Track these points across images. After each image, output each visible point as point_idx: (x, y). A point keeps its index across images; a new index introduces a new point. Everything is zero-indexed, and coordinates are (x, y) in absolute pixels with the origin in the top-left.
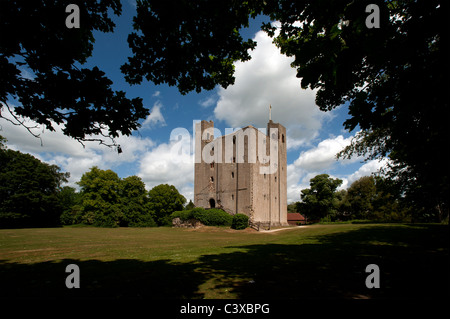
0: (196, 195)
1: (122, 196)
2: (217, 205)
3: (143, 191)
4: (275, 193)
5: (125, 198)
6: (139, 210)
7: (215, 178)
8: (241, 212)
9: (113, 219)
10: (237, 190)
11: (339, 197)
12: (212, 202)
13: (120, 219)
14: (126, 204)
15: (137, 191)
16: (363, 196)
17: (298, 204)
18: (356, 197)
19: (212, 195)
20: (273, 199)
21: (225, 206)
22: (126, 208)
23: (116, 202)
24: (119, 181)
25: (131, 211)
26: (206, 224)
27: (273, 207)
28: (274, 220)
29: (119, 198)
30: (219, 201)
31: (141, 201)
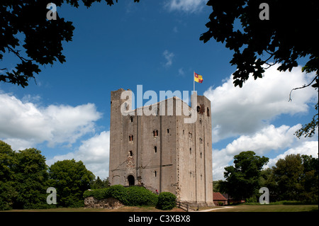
0: (112, 171)
1: (16, 172)
2: (137, 183)
3: (43, 166)
4: (200, 171)
5: (20, 174)
6: (38, 188)
7: (135, 153)
8: (165, 190)
9: (5, 200)
10: (161, 166)
11: (264, 176)
12: (131, 179)
13: (14, 199)
14: (21, 181)
15: (36, 166)
16: (290, 176)
17: (221, 182)
18: (283, 177)
19: (131, 171)
20: (198, 176)
21: (146, 184)
22: (23, 186)
23: (9, 179)
24: (13, 154)
25: (28, 189)
26: (126, 204)
27: (198, 185)
28: (200, 199)
29: (13, 175)
30: (139, 178)
31: (41, 178)
